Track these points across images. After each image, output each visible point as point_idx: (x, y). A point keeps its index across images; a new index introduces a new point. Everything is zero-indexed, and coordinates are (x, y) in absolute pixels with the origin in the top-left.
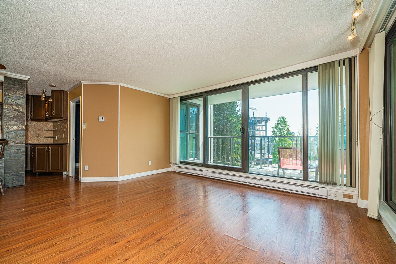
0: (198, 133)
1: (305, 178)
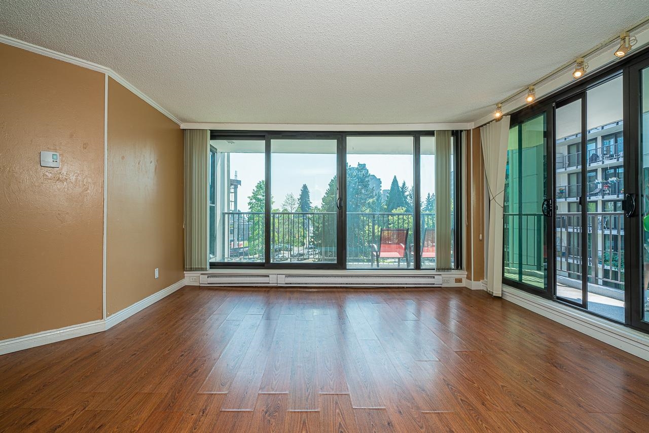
0: (214, 205)
1: (418, 267)
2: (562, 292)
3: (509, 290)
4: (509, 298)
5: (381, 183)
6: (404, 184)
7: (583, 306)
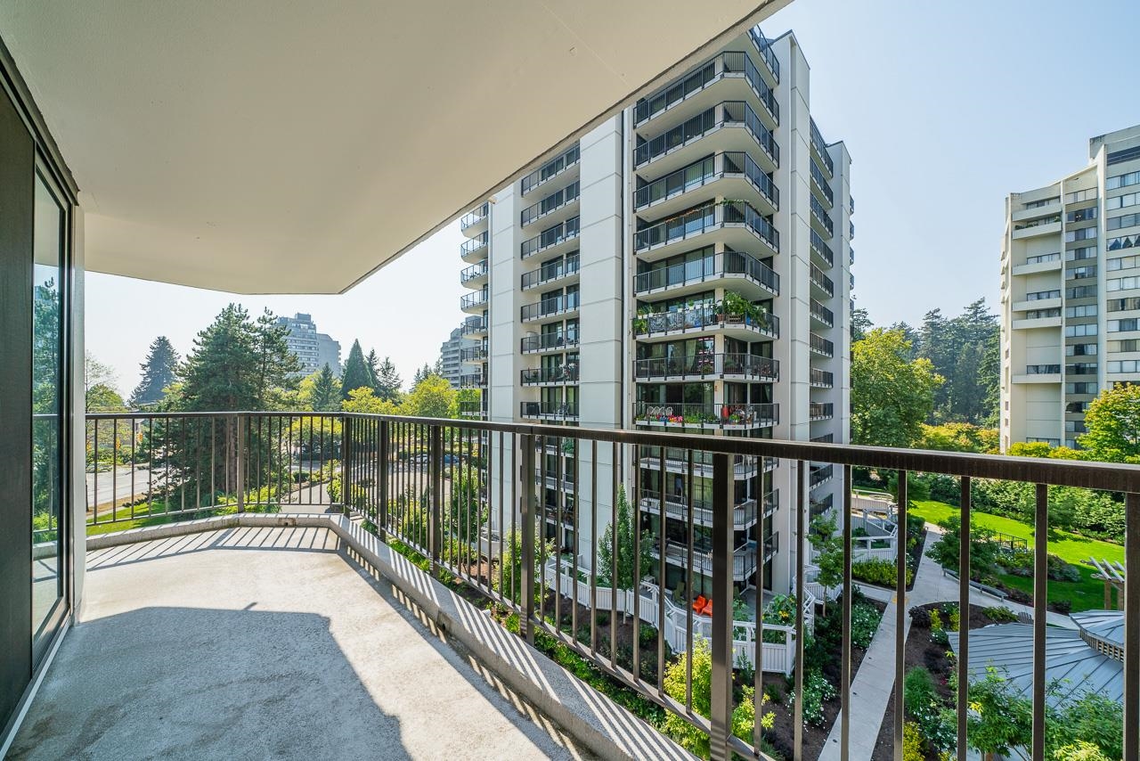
5: (340, 348)
6: (372, 354)
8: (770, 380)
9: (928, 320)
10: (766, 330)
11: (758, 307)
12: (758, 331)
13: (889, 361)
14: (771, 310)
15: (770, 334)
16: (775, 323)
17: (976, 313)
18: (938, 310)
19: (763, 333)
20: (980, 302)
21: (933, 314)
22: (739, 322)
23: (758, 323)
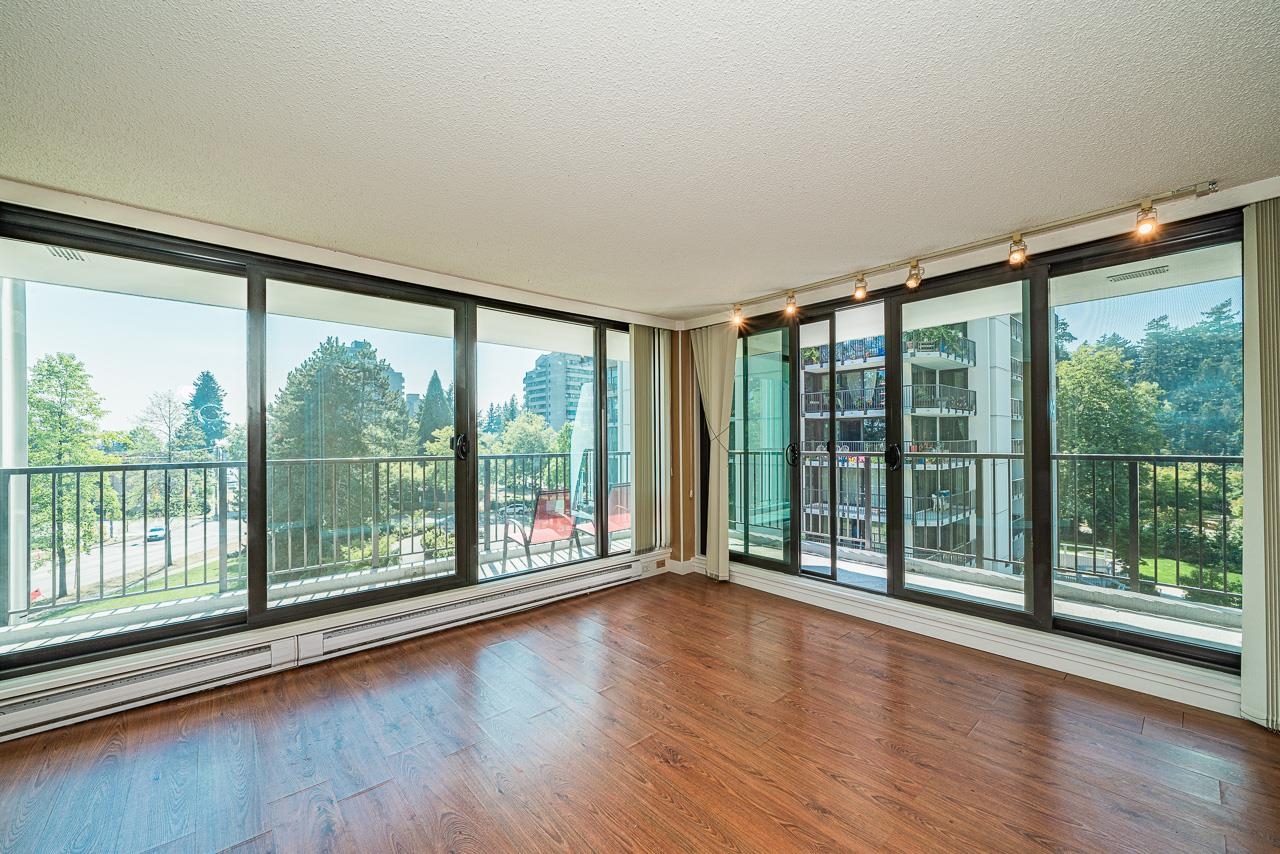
1: (603, 553)
2: (807, 560)
3: (738, 568)
4: (738, 580)
5: (403, 380)
7: (831, 577)
8: (966, 413)
9: (1152, 331)
10: (962, 357)
11: (953, 332)
12: (953, 359)
13: (1103, 386)
14: (965, 335)
15: (966, 361)
16: (971, 349)
17: (1218, 319)
18: (1165, 318)
19: (959, 360)
20: (1224, 306)
21: (1157, 323)
22: (932, 349)
23: (954, 349)
